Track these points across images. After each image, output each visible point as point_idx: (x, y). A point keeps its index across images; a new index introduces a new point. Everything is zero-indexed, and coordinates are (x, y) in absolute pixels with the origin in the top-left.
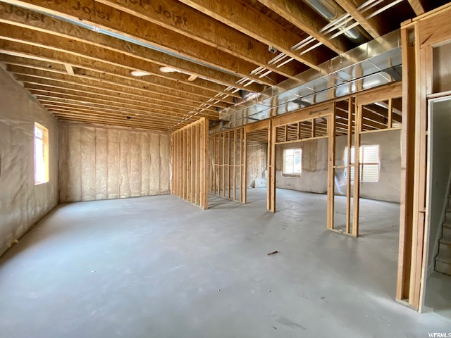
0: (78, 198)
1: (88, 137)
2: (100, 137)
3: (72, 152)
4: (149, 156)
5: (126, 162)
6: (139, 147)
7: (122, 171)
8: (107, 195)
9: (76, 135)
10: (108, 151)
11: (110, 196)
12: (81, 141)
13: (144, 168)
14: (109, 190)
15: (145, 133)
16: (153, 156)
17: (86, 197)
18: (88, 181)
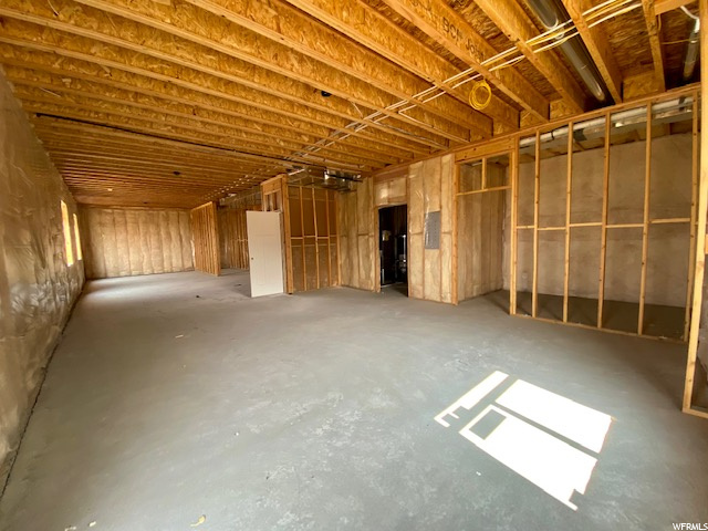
0: (102, 275)
1: (107, 219)
2: (119, 219)
3: (93, 234)
4: (168, 234)
5: (145, 240)
6: (158, 226)
7: (143, 248)
8: (130, 272)
9: (95, 218)
10: (127, 232)
11: (133, 273)
12: (101, 224)
13: (165, 247)
14: (132, 267)
15: (163, 212)
16: (173, 234)
17: (110, 274)
18: (111, 259)
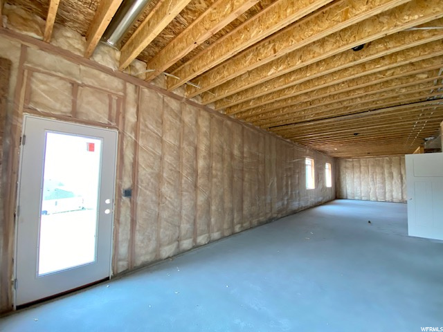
0: (345, 197)
1: (349, 165)
2: (355, 164)
3: (341, 173)
4: (391, 174)
5: (373, 177)
6: (382, 167)
7: (371, 183)
8: (361, 198)
9: (343, 164)
10: (361, 172)
11: (363, 198)
12: (346, 167)
13: (387, 183)
14: (363, 195)
15: (387, 158)
16: (395, 174)
17: (349, 197)
18: (350, 188)
